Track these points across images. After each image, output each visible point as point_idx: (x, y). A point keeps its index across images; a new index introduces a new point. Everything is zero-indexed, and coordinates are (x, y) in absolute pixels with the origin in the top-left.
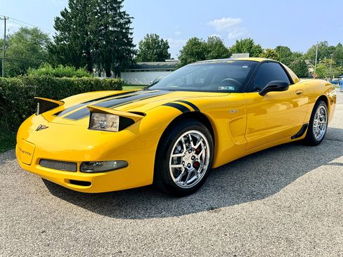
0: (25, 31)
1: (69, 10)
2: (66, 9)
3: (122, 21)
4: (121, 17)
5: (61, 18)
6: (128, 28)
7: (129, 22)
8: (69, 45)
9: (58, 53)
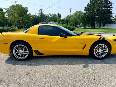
0: (77, 12)
1: (90, 4)
2: (89, 4)
3: (108, 5)
4: (108, 4)
5: (87, 6)
6: (111, 8)
7: (111, 5)
8: (88, 15)
9: (84, 18)
